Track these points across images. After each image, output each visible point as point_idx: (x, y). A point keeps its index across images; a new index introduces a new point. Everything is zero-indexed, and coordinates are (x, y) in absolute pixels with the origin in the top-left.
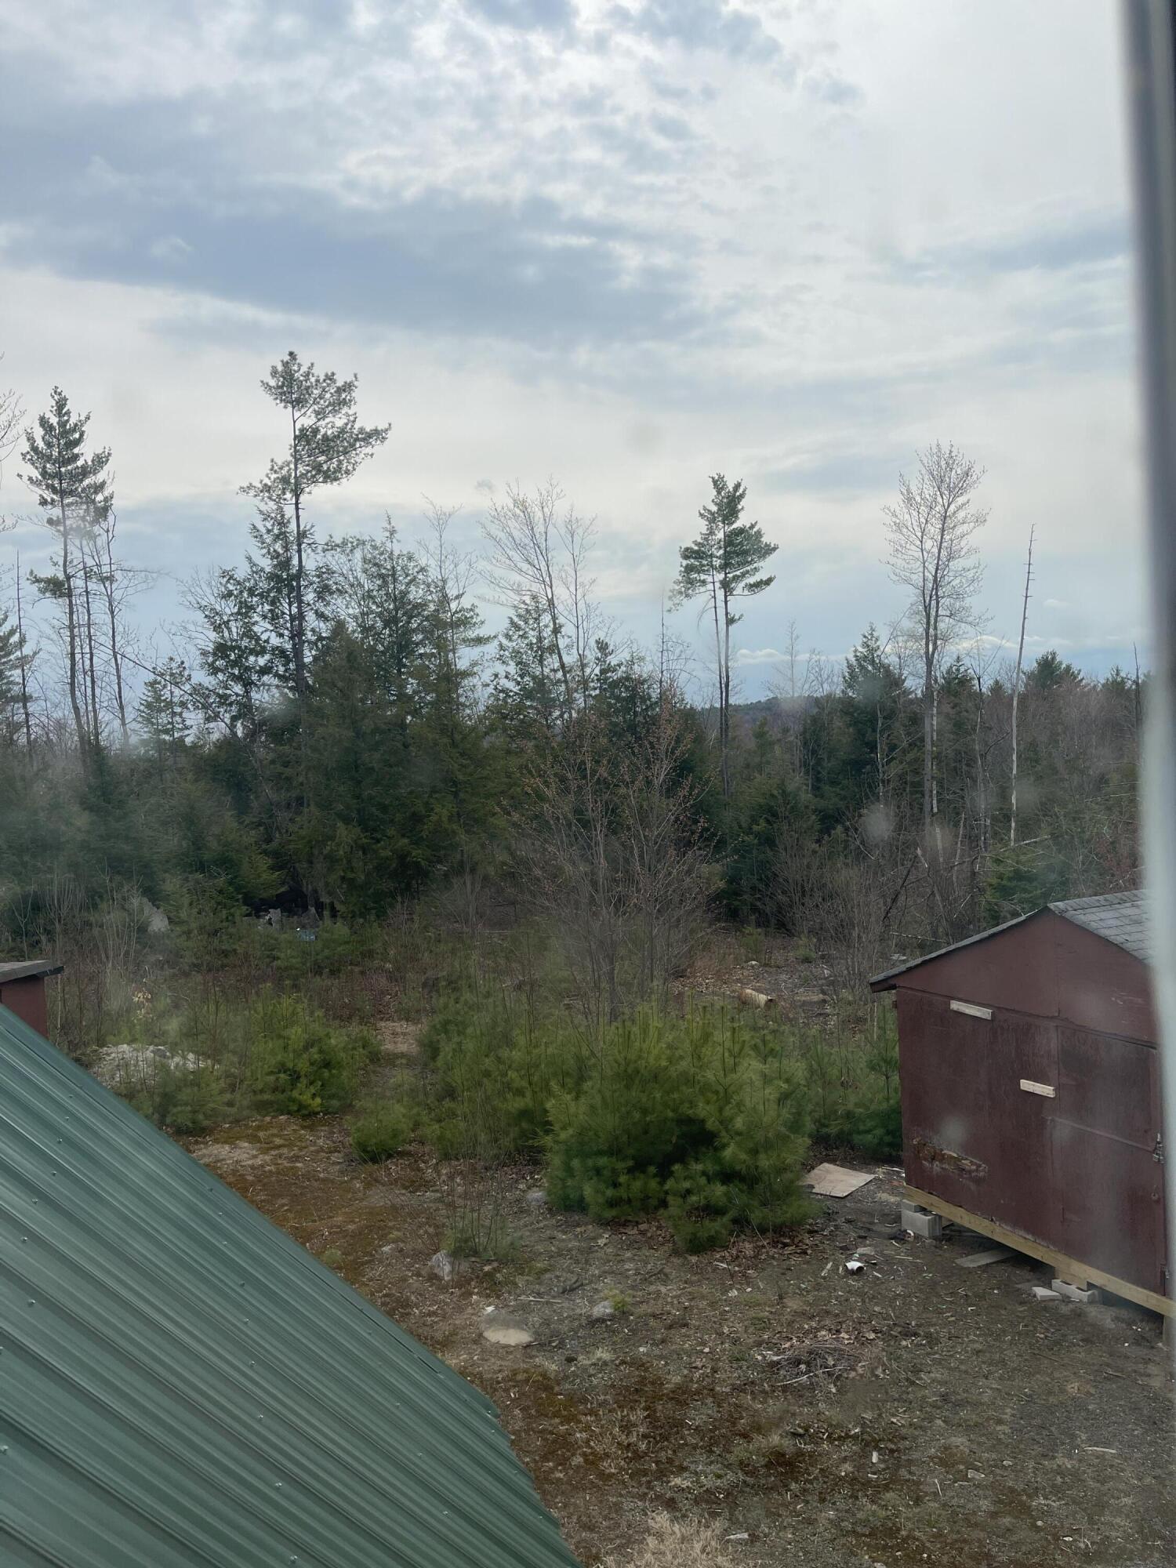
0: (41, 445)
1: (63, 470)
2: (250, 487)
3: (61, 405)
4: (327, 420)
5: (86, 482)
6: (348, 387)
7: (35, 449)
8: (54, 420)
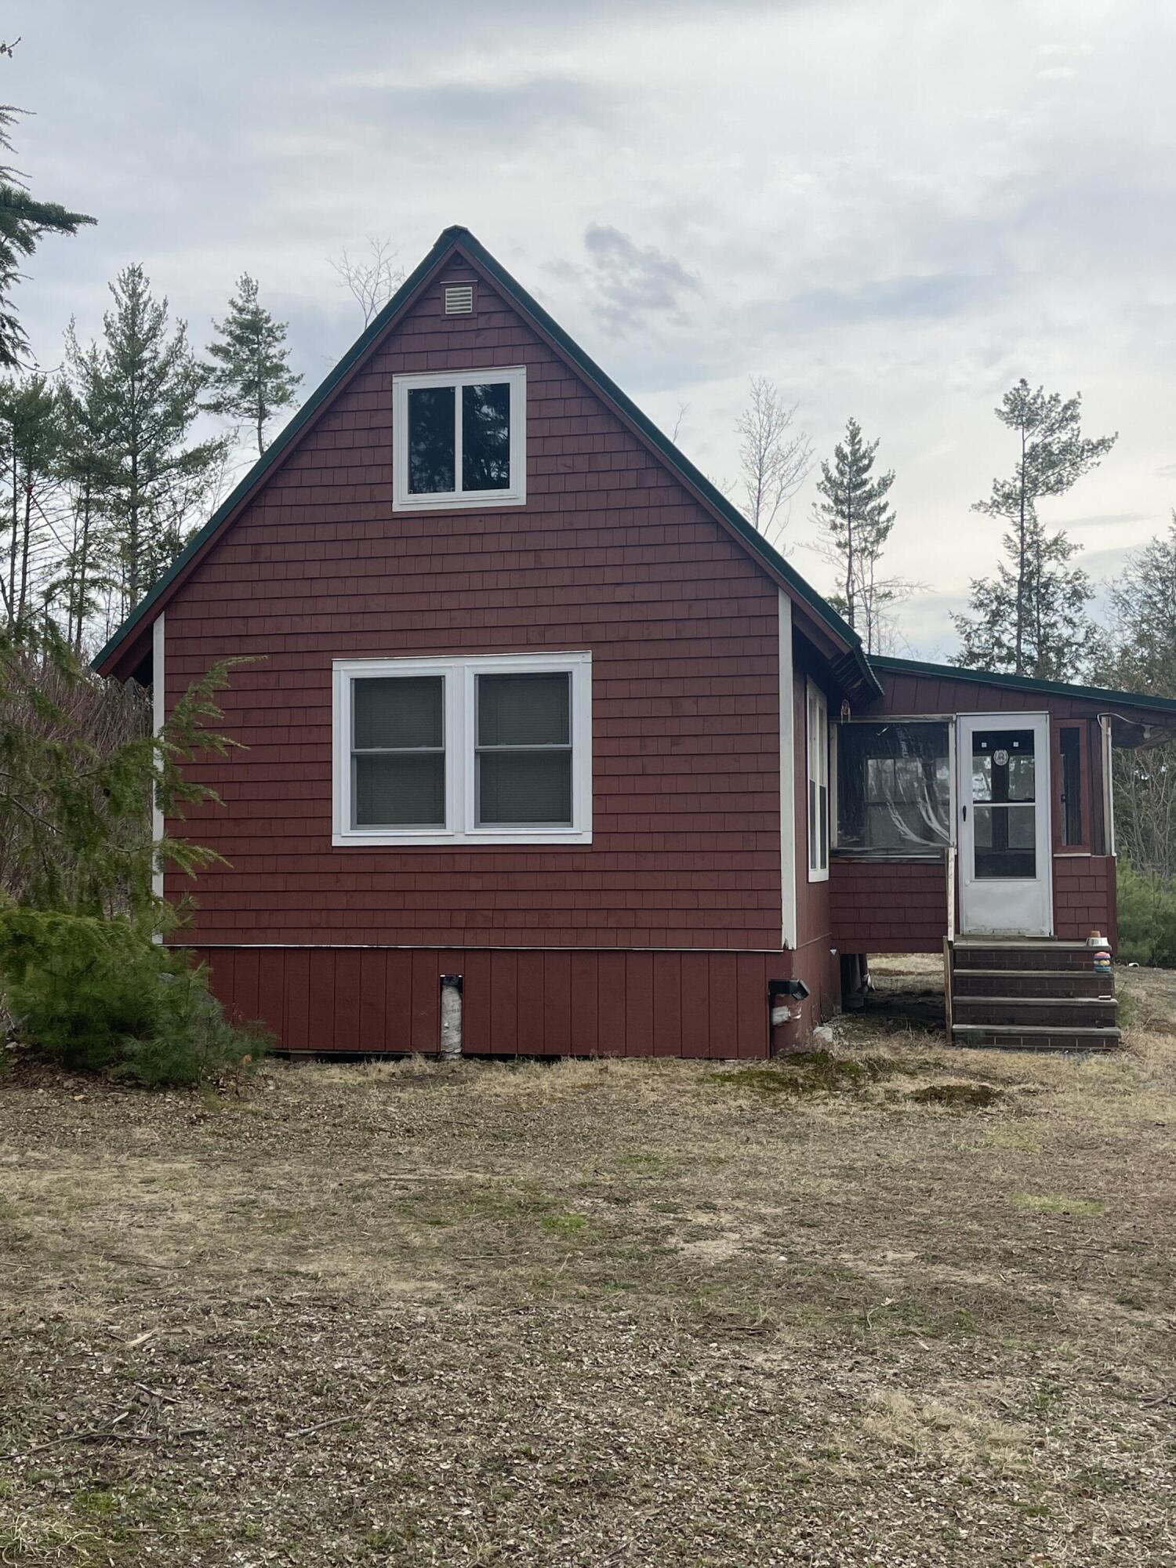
0: (835, 474)
1: (852, 495)
2: (981, 503)
3: (854, 435)
4: (1055, 436)
5: (872, 504)
6: (1073, 404)
7: (828, 479)
8: (847, 449)
